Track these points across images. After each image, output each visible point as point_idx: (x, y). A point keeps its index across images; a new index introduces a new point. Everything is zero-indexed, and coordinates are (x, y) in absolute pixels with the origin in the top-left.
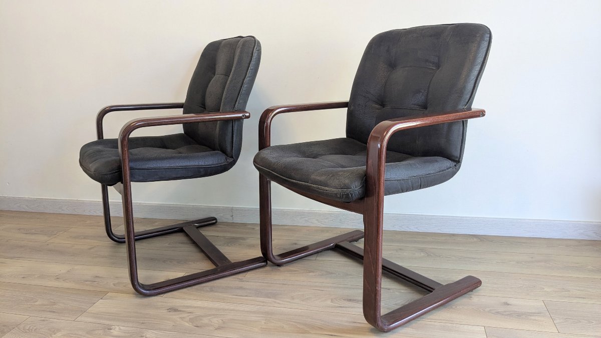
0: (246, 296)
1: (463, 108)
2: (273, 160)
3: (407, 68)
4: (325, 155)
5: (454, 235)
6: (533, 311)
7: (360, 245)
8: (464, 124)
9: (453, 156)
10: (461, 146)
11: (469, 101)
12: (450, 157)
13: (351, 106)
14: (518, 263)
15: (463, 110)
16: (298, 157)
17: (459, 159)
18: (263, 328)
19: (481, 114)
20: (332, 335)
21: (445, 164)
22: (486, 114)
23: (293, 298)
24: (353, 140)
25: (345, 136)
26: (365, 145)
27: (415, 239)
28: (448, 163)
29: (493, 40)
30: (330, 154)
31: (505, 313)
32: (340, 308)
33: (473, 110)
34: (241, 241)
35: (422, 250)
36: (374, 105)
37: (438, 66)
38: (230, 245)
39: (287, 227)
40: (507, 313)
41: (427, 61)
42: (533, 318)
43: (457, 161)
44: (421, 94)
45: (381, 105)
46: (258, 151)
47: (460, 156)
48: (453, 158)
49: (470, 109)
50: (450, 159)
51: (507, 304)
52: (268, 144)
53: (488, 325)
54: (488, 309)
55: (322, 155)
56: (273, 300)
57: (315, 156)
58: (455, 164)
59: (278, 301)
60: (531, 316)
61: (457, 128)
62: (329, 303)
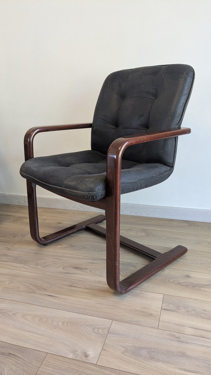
0: (7, 262)
1: (175, 128)
2: (35, 169)
3: (133, 98)
4: (76, 163)
5: (172, 220)
6: (205, 283)
7: (104, 225)
8: (176, 139)
9: (168, 163)
10: (174, 155)
11: (179, 122)
12: (165, 164)
13: (94, 127)
14: (209, 244)
15: (175, 129)
16: (55, 166)
17: (173, 165)
18: (5, 288)
19: (188, 131)
20: (50, 296)
21: (163, 169)
22: (192, 131)
23: (37, 265)
24: (96, 151)
25: (90, 149)
26: (105, 155)
27: (143, 222)
28: (164, 168)
29: (195, 77)
30: (80, 163)
31: (184, 284)
32: (67, 274)
33: (182, 129)
34: (24, 220)
35: (144, 230)
36: (110, 126)
37: (156, 96)
38: (15, 222)
39: (60, 210)
40: (186, 284)
41: (148, 92)
42: (203, 289)
43: (171, 166)
44: (144, 117)
45: (115, 126)
46: (24, 161)
47: (173, 163)
48: (168, 164)
49: (179, 128)
50: (166, 165)
51: (188, 276)
52: (32, 156)
53: (167, 293)
54: (172, 280)
55: (73, 164)
56: (23, 266)
57: (68, 165)
58: (170, 168)
59: (25, 266)
60: (202, 287)
61: (171, 143)
62: (61, 269)
